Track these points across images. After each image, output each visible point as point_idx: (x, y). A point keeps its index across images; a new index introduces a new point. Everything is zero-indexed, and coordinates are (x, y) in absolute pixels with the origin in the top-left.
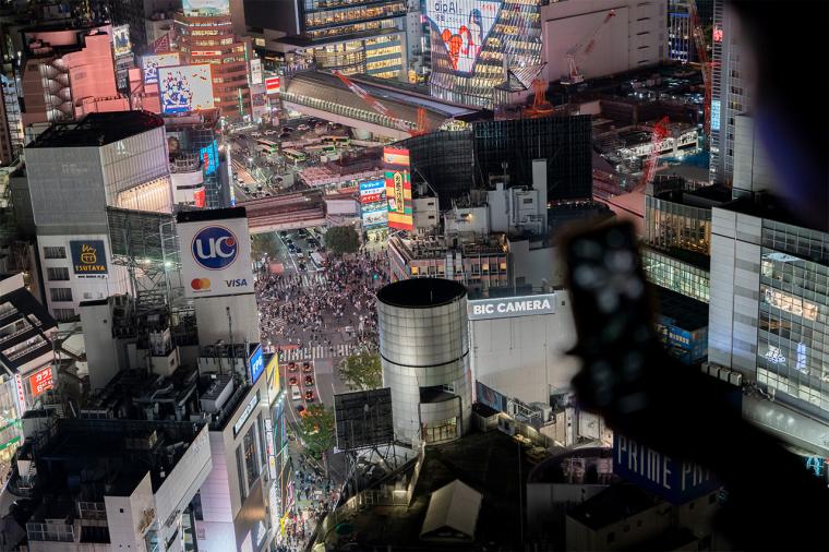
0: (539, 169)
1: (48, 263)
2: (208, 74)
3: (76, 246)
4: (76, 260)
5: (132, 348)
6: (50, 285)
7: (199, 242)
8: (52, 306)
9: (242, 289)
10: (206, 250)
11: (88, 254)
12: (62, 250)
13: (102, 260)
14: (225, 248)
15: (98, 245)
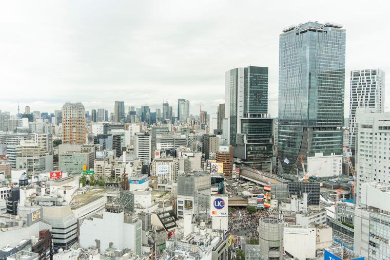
0: (306, 195)
1: (178, 205)
2: (223, 165)
3: (186, 201)
4: (186, 205)
5: (196, 227)
6: (178, 210)
7: (215, 202)
8: (178, 215)
9: (224, 215)
10: (217, 204)
11: (189, 204)
12: (182, 201)
13: (191, 206)
14: (221, 204)
15: (191, 202)
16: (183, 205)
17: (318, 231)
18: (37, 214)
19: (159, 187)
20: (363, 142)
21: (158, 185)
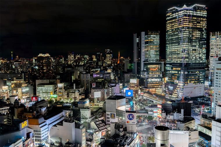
0: (182, 110)
1: (107, 116)
4: (111, 116)
5: (117, 130)
6: (107, 119)
8: (107, 122)
9: (134, 124)
10: (129, 117)
12: (109, 114)
14: (132, 117)
15: (114, 114)
16: (109, 116)
17: (190, 132)
18: (25, 123)
19: (95, 105)
20: (217, 78)
21: (95, 104)
